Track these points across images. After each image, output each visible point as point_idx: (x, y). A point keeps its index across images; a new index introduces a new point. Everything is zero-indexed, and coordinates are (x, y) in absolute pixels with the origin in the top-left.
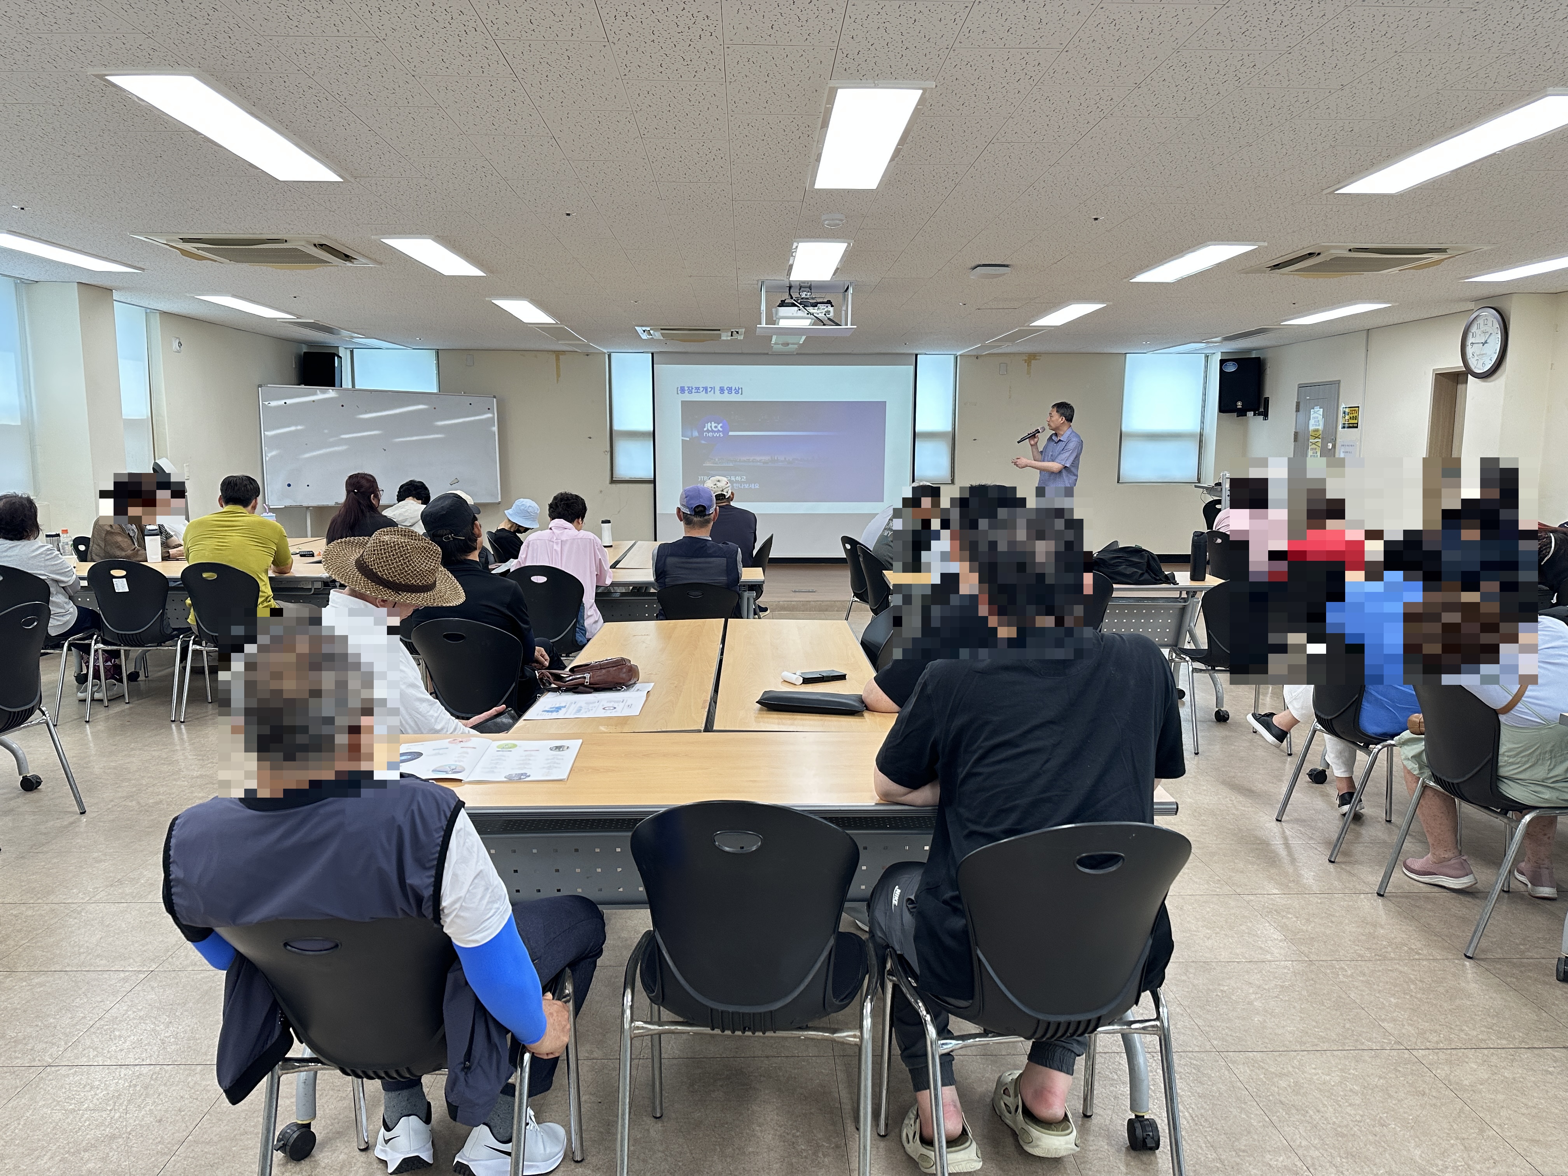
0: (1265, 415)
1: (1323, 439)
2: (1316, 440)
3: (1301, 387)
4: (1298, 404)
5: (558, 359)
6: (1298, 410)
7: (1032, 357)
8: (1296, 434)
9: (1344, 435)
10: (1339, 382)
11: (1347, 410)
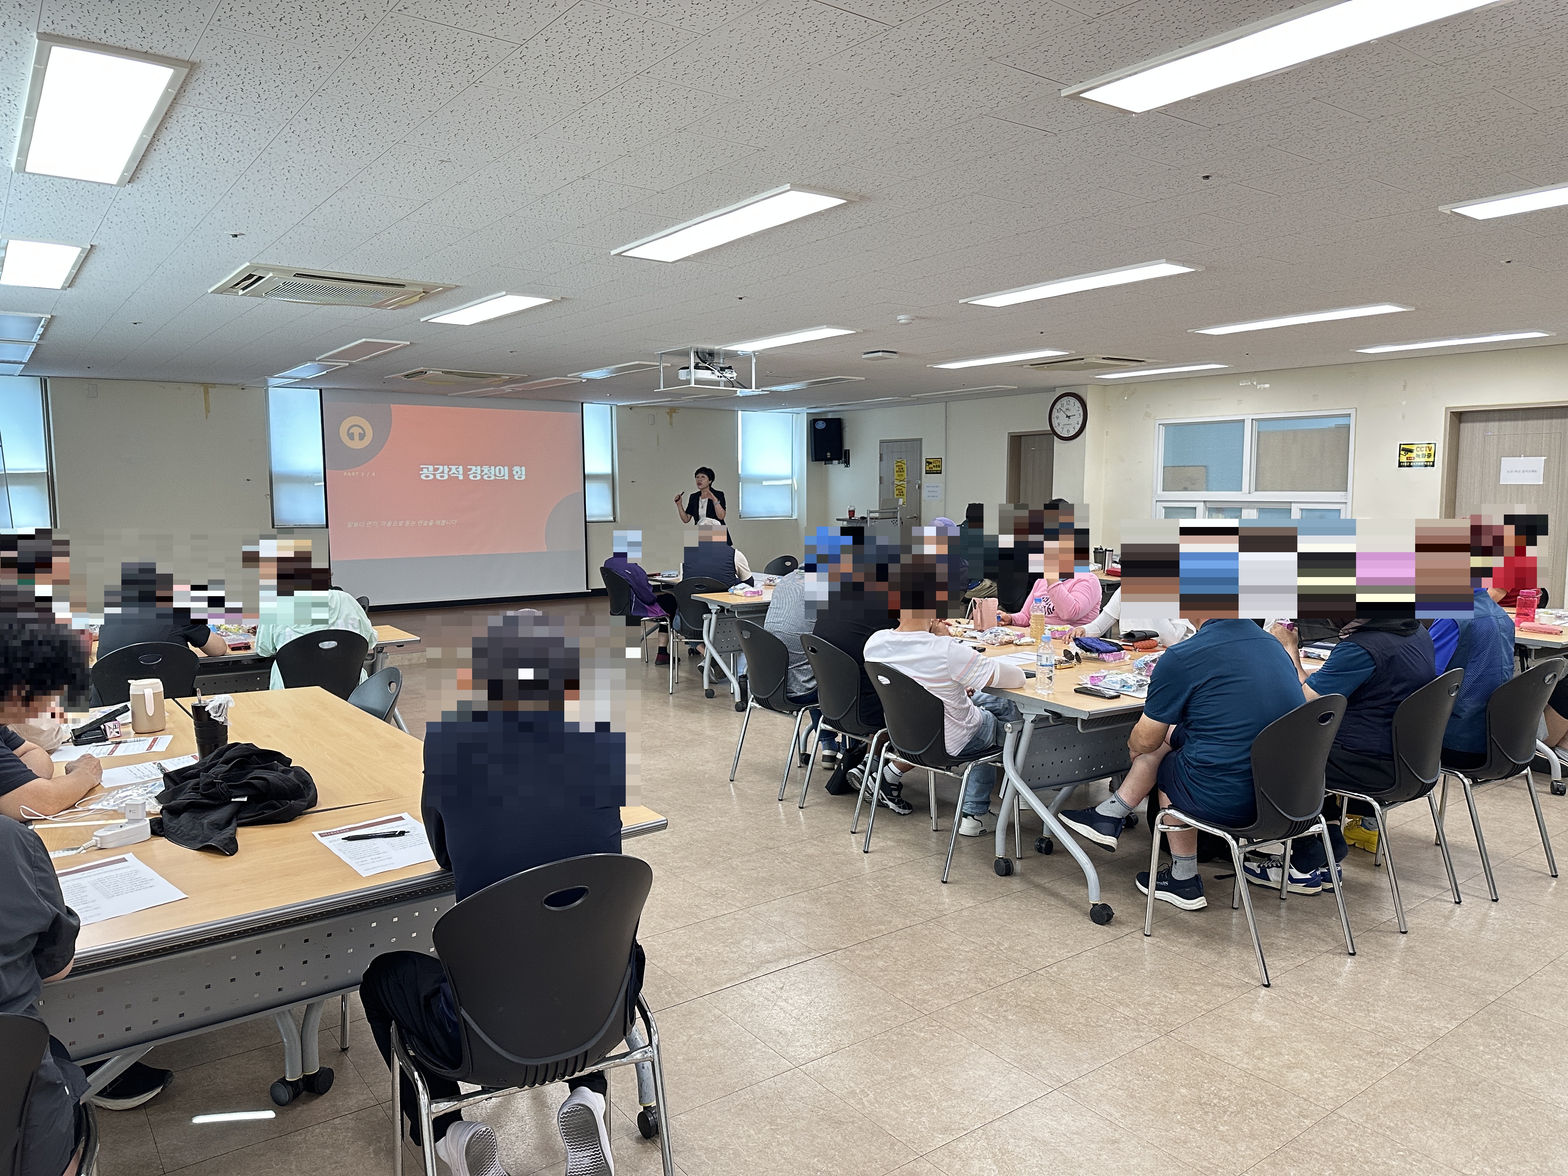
0: (847, 463)
1: (908, 482)
2: (902, 482)
3: (882, 442)
4: (881, 455)
5: (206, 392)
6: (881, 460)
7: (673, 410)
8: (881, 478)
9: (928, 480)
10: (921, 439)
11: (931, 461)
